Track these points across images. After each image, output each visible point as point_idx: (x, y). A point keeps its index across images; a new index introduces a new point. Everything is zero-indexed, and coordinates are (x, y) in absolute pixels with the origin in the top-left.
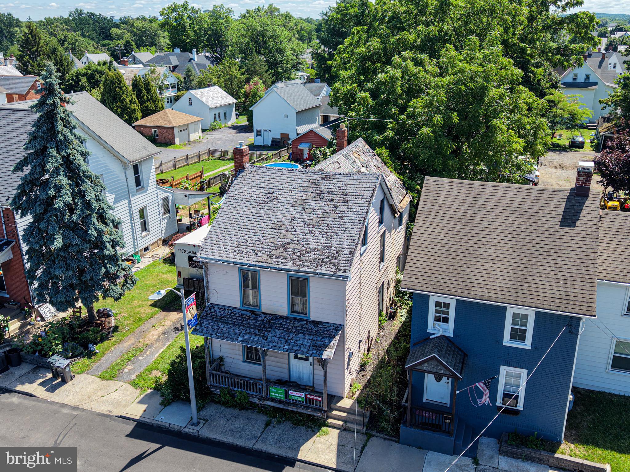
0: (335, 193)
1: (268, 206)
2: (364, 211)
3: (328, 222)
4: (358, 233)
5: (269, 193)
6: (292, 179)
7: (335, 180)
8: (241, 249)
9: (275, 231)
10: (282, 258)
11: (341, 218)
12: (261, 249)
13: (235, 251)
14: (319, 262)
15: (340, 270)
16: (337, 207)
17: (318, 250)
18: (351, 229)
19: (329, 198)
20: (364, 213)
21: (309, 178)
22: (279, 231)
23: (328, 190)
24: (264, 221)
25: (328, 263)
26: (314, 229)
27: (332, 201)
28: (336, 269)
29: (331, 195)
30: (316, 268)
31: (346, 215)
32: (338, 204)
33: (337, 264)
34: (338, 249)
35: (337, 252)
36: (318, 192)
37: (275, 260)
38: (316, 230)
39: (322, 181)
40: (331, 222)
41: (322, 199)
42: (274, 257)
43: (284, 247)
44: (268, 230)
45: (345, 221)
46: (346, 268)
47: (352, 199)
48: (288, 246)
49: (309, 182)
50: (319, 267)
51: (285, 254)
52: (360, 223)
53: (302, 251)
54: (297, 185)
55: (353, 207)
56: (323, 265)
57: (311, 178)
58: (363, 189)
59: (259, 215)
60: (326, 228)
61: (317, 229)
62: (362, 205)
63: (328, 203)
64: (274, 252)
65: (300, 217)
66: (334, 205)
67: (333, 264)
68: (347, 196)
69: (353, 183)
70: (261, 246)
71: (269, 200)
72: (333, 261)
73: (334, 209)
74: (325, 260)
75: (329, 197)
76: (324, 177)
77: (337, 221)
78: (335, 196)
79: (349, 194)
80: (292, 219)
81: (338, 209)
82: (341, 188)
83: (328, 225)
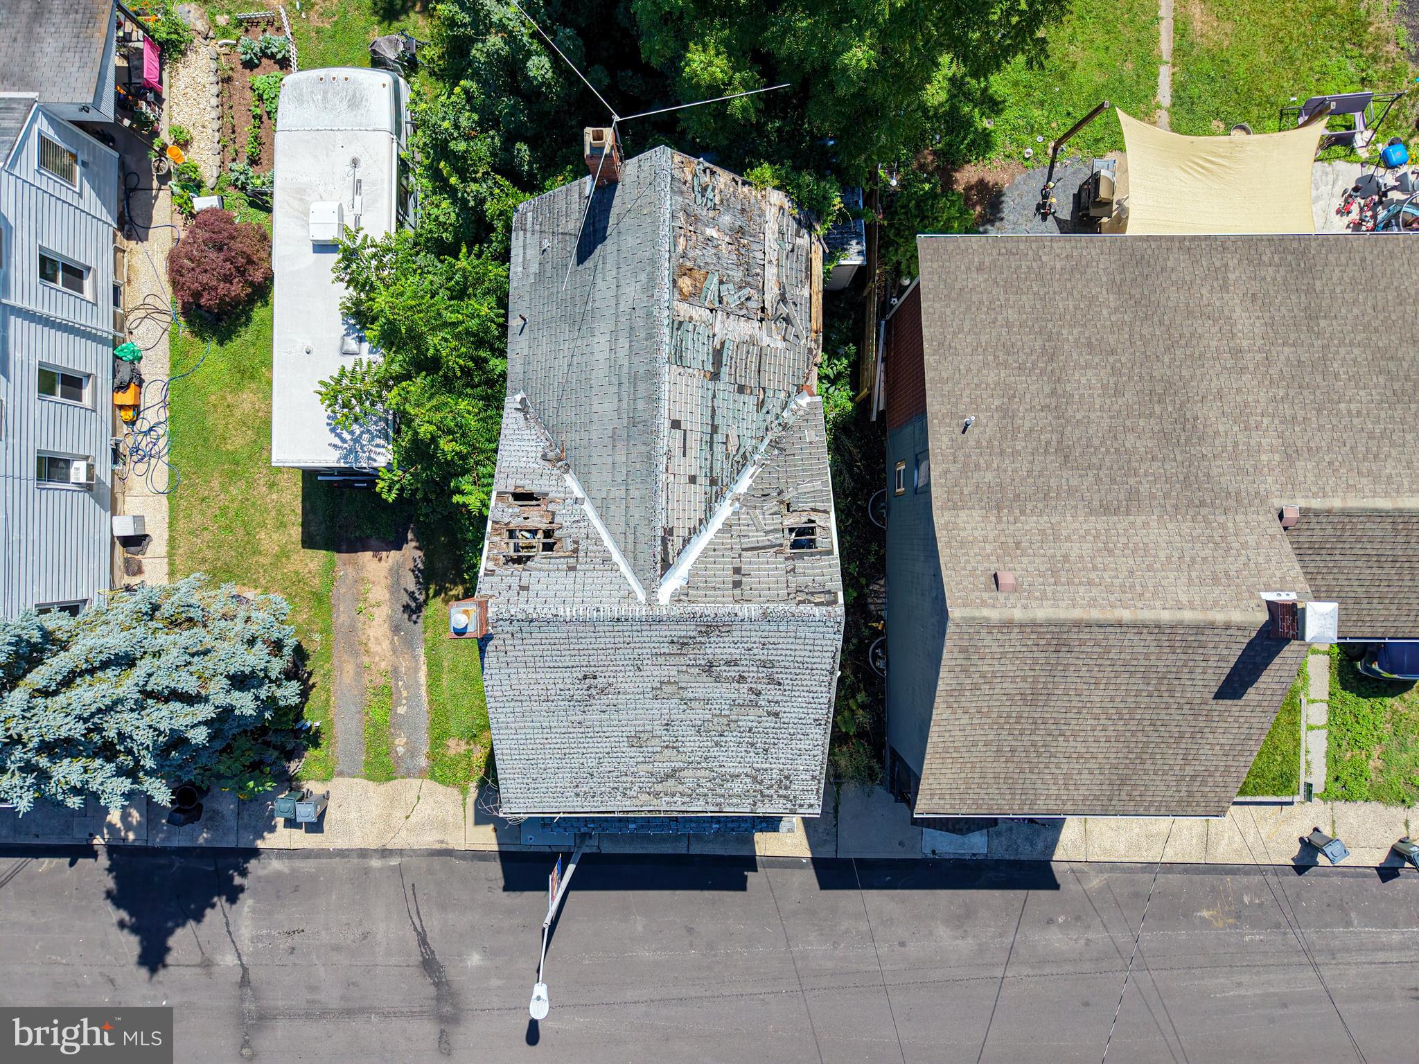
0: (745, 663)
1: (598, 704)
2: (821, 701)
3: (750, 724)
4: (820, 743)
5: (585, 677)
6: (627, 640)
7: (735, 633)
8: (587, 789)
9: (641, 750)
10: (678, 795)
11: (776, 715)
12: (629, 785)
13: (577, 795)
14: (755, 797)
15: (801, 806)
16: (758, 694)
17: (747, 775)
18: (802, 737)
19: (733, 674)
20: (823, 706)
21: (668, 633)
22: (650, 749)
23: (724, 657)
24: (607, 735)
25: (775, 796)
26: (722, 738)
27: (742, 679)
28: (794, 805)
29: (736, 668)
30: (754, 805)
31: (783, 709)
32: (759, 687)
33: (791, 797)
34: (786, 772)
35: (787, 778)
36: (703, 663)
37: (667, 799)
38: (728, 739)
39: (703, 640)
40: (755, 724)
41: (717, 679)
42: (662, 795)
43: (672, 774)
44: (624, 749)
45: (786, 721)
46: (812, 802)
47: (790, 677)
48: (682, 774)
49: (673, 642)
50: (759, 804)
51: (680, 788)
52: (820, 724)
53: (714, 779)
54: (644, 651)
55: (797, 694)
56: (766, 801)
57: (673, 633)
58: (807, 653)
59: (588, 723)
60: (748, 735)
61: (730, 738)
62: (814, 689)
63: (736, 685)
64: (659, 788)
65: (682, 716)
66: (751, 689)
67: (785, 797)
68: (775, 670)
69: (781, 640)
70: (624, 779)
71: (593, 691)
72: (782, 792)
73: (753, 697)
74: (767, 792)
75: (733, 672)
76: (704, 629)
77: (769, 722)
78: (746, 669)
79: (777, 664)
80: (667, 725)
81: (762, 697)
82: (755, 651)
83: (751, 729)
